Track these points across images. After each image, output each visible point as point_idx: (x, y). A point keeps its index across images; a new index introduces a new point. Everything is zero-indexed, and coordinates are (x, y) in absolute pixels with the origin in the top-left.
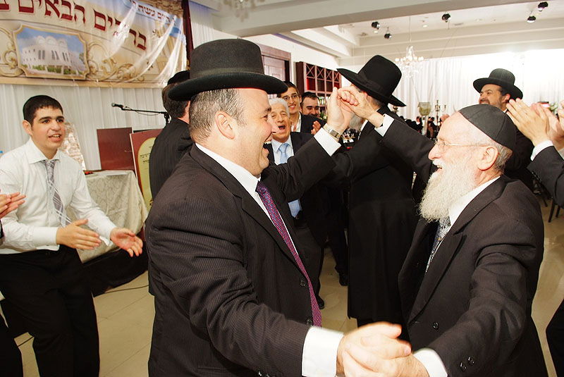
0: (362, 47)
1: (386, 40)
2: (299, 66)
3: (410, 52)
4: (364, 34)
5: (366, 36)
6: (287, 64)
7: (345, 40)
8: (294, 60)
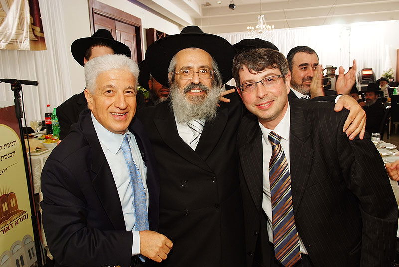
0: (205, 17)
1: (231, 10)
2: (149, 32)
3: (261, 20)
4: (208, 5)
5: (210, 7)
6: (137, 30)
7: (191, 9)
8: (144, 26)
